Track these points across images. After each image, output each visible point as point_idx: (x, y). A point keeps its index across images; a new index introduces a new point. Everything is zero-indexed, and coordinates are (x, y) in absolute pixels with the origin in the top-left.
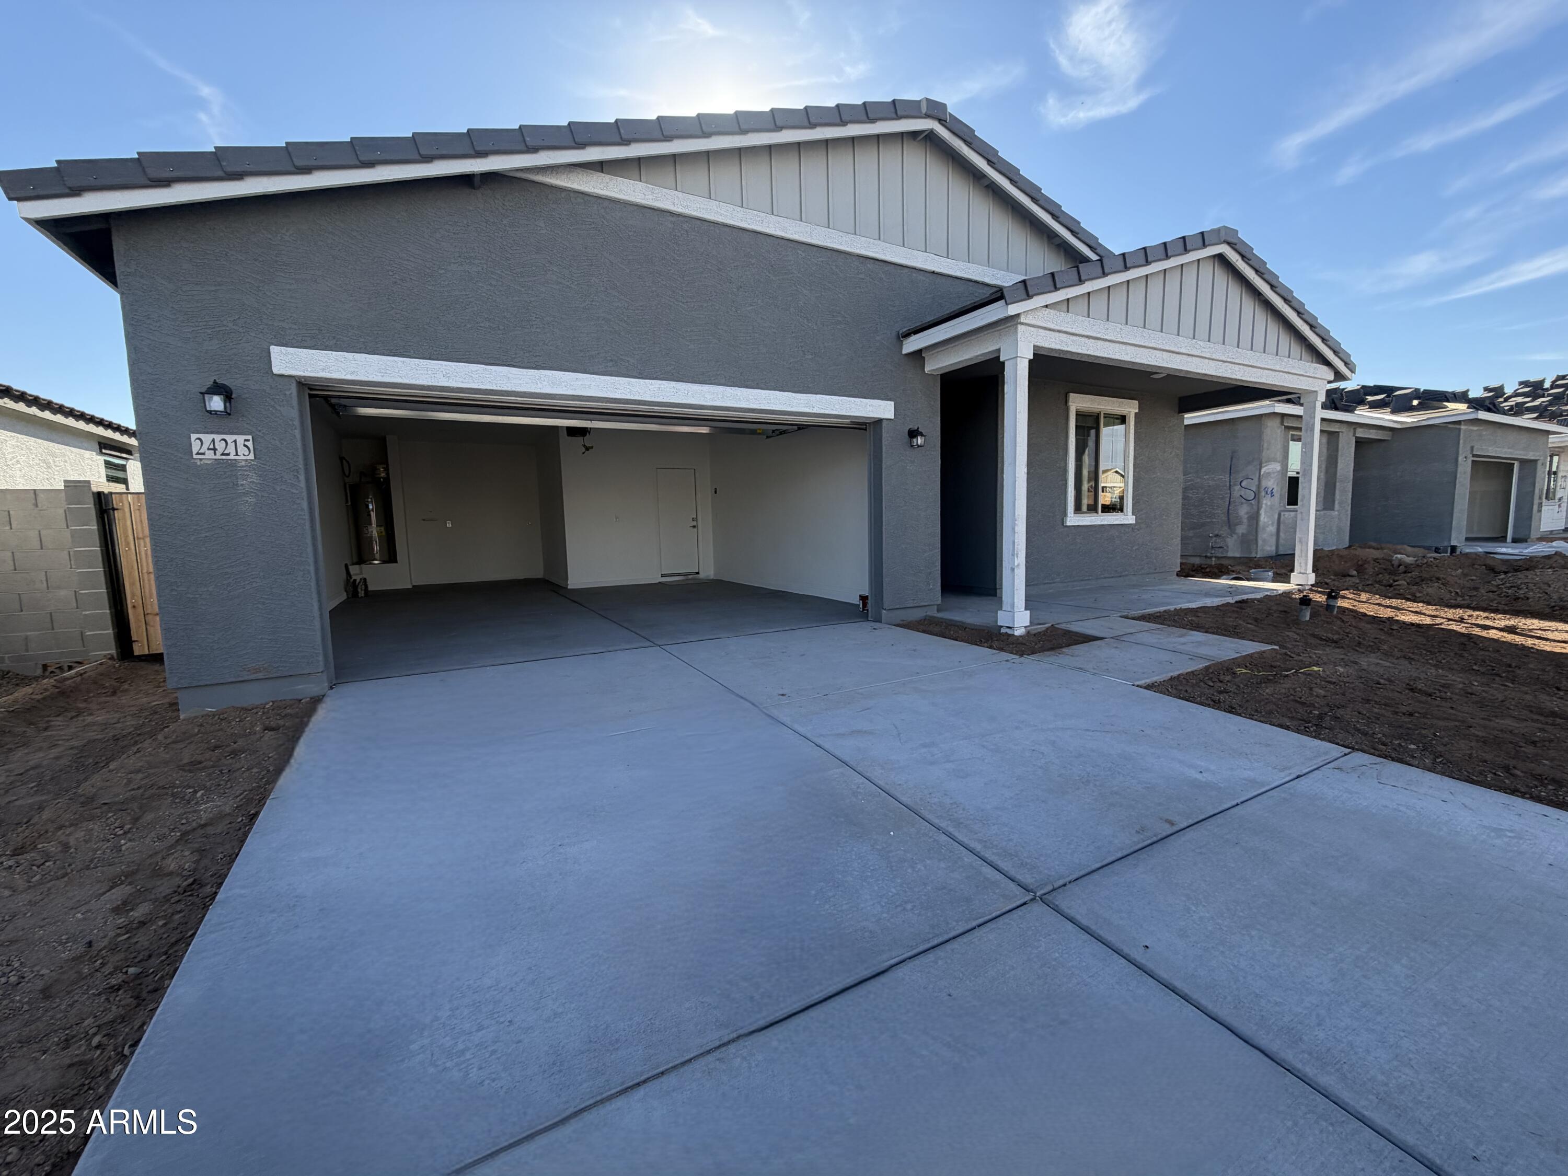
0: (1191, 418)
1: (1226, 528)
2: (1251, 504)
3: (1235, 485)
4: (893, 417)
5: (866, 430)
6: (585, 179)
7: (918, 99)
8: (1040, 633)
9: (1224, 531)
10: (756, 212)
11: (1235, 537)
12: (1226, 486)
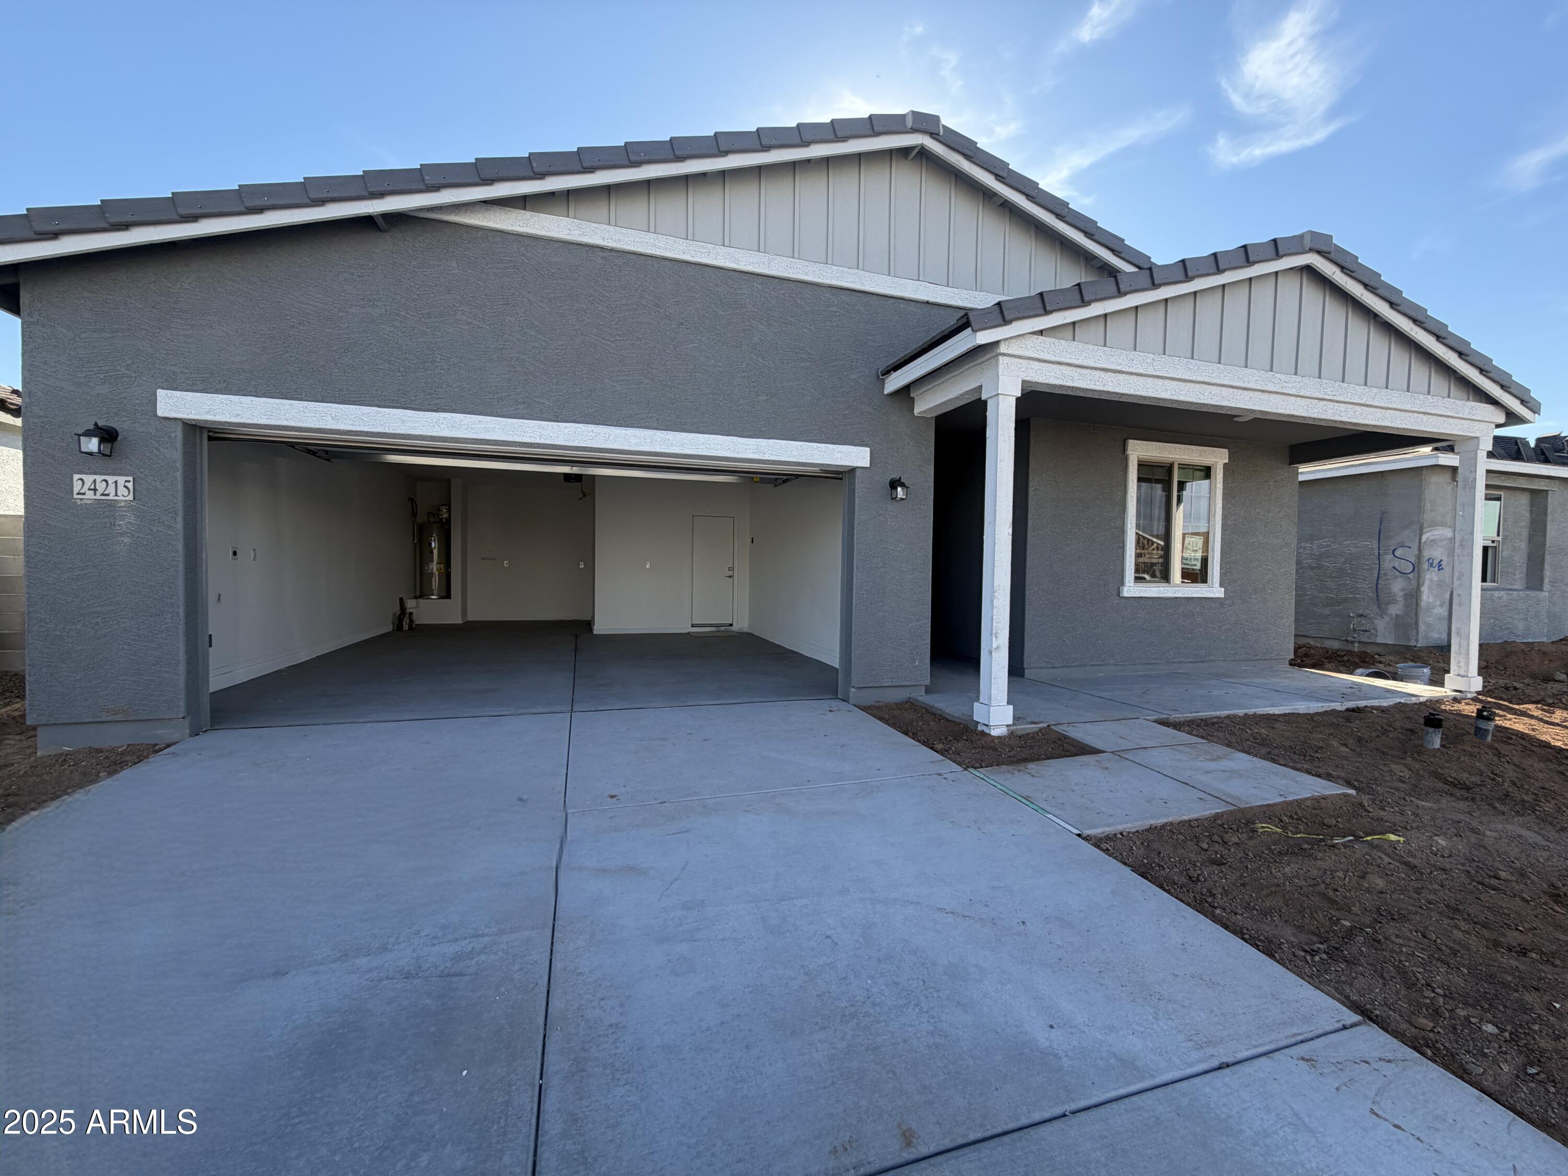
0: (1308, 471)
1: (1375, 607)
2: (1409, 578)
3: (1386, 553)
4: (868, 465)
5: (842, 479)
6: (502, 217)
7: (904, 113)
8: (1028, 734)
9: (1372, 610)
10: (701, 244)
11: (1387, 618)
12: (1373, 554)
